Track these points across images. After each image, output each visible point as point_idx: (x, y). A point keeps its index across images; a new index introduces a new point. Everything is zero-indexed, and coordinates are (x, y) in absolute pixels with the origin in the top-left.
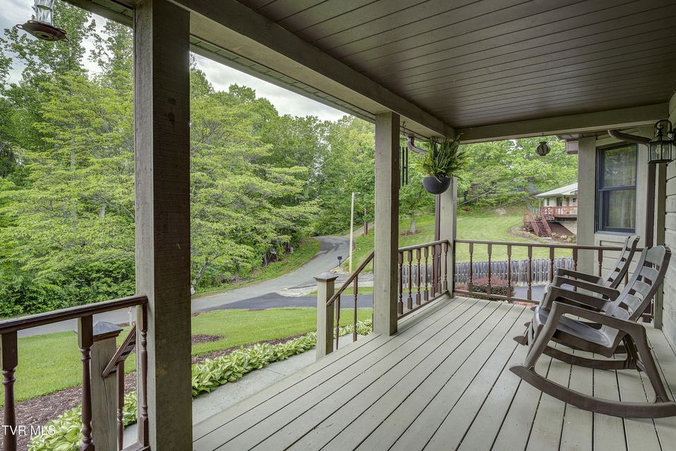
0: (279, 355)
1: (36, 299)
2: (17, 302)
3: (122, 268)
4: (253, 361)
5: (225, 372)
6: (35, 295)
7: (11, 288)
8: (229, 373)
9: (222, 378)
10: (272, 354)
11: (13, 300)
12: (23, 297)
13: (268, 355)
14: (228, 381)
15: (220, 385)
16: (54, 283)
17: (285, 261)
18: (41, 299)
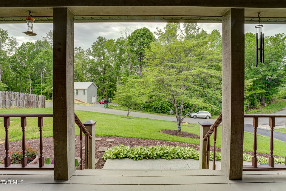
0: (195, 156)
1: (164, 110)
2: (161, 110)
3: (186, 104)
4: (179, 154)
5: (165, 153)
6: (164, 108)
7: (159, 106)
8: (166, 155)
9: (163, 156)
10: (191, 154)
11: (159, 109)
12: (161, 109)
13: (189, 154)
14: (165, 158)
15: (161, 158)
16: (169, 106)
17: (260, 110)
18: (165, 110)
